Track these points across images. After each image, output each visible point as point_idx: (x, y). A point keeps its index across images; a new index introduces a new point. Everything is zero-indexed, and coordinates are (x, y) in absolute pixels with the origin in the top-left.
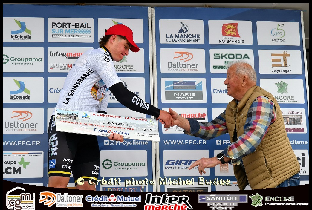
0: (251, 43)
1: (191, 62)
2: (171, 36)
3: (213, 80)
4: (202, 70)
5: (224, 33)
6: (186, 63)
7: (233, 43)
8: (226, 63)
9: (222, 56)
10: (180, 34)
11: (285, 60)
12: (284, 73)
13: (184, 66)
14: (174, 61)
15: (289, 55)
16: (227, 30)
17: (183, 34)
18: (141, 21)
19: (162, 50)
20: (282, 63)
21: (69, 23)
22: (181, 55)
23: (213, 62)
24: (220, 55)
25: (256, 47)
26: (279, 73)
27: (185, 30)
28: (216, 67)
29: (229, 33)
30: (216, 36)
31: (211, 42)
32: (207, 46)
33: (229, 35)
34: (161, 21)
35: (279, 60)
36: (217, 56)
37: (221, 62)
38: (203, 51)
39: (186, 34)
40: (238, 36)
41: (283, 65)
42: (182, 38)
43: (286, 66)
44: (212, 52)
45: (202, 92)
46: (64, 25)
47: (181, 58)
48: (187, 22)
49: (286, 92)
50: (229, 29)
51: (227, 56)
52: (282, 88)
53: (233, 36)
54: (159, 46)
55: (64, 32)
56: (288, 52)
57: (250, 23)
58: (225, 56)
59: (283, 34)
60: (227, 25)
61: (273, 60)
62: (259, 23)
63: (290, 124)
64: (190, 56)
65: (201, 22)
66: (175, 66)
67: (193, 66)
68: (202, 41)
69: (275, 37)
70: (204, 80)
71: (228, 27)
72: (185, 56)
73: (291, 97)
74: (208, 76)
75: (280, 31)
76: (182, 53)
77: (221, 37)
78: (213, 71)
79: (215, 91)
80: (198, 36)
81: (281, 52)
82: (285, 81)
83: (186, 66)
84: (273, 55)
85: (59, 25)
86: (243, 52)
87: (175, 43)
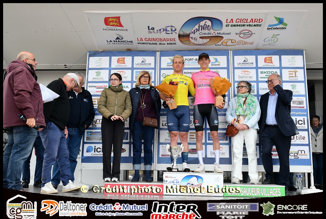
0: (279, 66)
1: (249, 76)
2: (240, 64)
3: (259, 84)
4: (254, 79)
5: (265, 62)
6: (247, 76)
7: (270, 66)
8: (266, 75)
9: (264, 73)
10: (244, 63)
11: (295, 74)
12: (295, 80)
13: (246, 77)
14: (241, 75)
15: (297, 72)
16: (267, 60)
17: (246, 63)
18: (226, 57)
19: (235, 70)
20: (294, 75)
21: (193, 59)
22: (244, 72)
23: (260, 75)
24: (263, 72)
25: (281, 68)
26: (292, 80)
27: (246, 61)
28: (261, 78)
29: (267, 61)
30: (261, 63)
31: (259, 66)
32: (257, 68)
33: (268, 63)
34: (235, 57)
35: (293, 74)
36: (262, 73)
37: (264, 75)
38: (255, 70)
39: (247, 62)
40: (272, 63)
41: (294, 76)
42: (245, 65)
43: (296, 77)
44: (260, 70)
45: (254, 90)
46: (190, 60)
47: (245, 74)
48: (246, 56)
49: (296, 89)
50: (268, 60)
51: (266, 72)
52: (294, 87)
53: (270, 63)
54: (234, 68)
55: (191, 62)
56: (297, 70)
57: (278, 56)
58: (265, 72)
59: (294, 62)
60: (267, 58)
61: (289, 74)
62: (282, 56)
63: (298, 104)
64: (249, 73)
65: (254, 57)
66: (242, 77)
67: (250, 77)
68: (254, 66)
69: (291, 63)
70: (255, 84)
71: (267, 59)
72: (246, 73)
73: (299, 92)
74: (257, 82)
75: (293, 60)
76: (245, 71)
77: (264, 64)
78: (260, 79)
79: (261, 89)
80: (252, 63)
81: (293, 70)
82: (295, 84)
83: (247, 77)
84: (289, 72)
85: (188, 60)
86: (274, 70)
87: (242, 67)
